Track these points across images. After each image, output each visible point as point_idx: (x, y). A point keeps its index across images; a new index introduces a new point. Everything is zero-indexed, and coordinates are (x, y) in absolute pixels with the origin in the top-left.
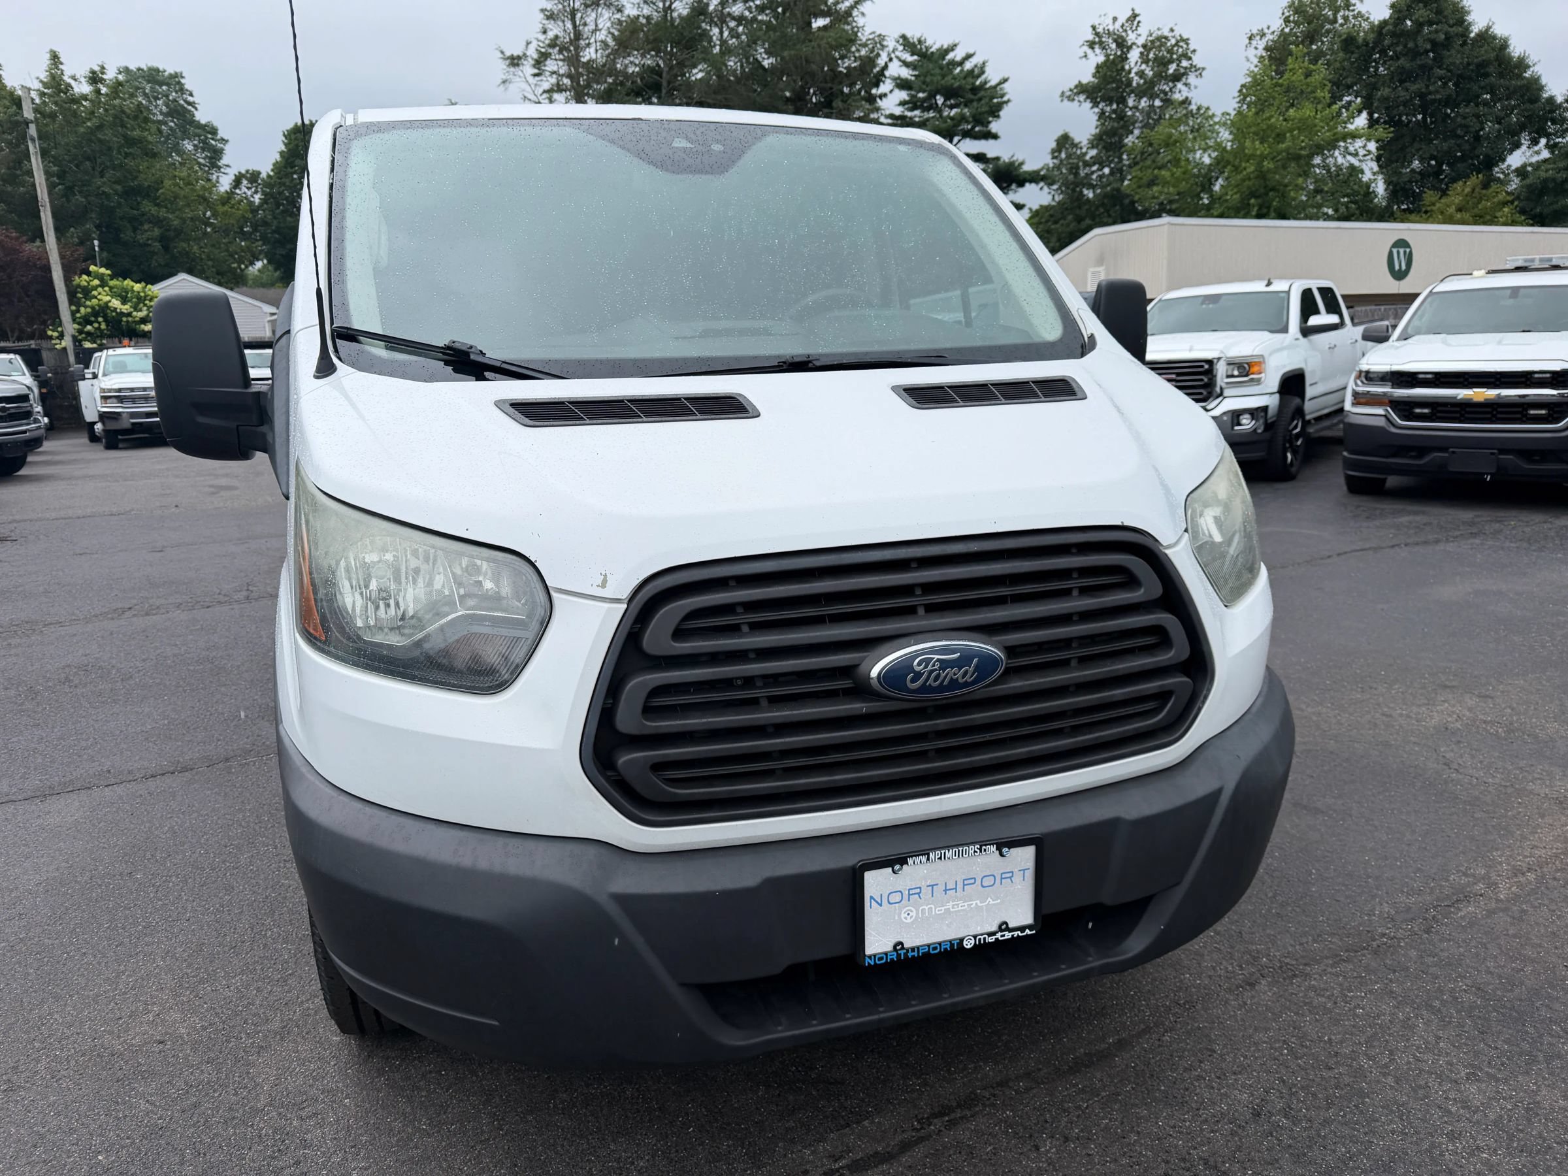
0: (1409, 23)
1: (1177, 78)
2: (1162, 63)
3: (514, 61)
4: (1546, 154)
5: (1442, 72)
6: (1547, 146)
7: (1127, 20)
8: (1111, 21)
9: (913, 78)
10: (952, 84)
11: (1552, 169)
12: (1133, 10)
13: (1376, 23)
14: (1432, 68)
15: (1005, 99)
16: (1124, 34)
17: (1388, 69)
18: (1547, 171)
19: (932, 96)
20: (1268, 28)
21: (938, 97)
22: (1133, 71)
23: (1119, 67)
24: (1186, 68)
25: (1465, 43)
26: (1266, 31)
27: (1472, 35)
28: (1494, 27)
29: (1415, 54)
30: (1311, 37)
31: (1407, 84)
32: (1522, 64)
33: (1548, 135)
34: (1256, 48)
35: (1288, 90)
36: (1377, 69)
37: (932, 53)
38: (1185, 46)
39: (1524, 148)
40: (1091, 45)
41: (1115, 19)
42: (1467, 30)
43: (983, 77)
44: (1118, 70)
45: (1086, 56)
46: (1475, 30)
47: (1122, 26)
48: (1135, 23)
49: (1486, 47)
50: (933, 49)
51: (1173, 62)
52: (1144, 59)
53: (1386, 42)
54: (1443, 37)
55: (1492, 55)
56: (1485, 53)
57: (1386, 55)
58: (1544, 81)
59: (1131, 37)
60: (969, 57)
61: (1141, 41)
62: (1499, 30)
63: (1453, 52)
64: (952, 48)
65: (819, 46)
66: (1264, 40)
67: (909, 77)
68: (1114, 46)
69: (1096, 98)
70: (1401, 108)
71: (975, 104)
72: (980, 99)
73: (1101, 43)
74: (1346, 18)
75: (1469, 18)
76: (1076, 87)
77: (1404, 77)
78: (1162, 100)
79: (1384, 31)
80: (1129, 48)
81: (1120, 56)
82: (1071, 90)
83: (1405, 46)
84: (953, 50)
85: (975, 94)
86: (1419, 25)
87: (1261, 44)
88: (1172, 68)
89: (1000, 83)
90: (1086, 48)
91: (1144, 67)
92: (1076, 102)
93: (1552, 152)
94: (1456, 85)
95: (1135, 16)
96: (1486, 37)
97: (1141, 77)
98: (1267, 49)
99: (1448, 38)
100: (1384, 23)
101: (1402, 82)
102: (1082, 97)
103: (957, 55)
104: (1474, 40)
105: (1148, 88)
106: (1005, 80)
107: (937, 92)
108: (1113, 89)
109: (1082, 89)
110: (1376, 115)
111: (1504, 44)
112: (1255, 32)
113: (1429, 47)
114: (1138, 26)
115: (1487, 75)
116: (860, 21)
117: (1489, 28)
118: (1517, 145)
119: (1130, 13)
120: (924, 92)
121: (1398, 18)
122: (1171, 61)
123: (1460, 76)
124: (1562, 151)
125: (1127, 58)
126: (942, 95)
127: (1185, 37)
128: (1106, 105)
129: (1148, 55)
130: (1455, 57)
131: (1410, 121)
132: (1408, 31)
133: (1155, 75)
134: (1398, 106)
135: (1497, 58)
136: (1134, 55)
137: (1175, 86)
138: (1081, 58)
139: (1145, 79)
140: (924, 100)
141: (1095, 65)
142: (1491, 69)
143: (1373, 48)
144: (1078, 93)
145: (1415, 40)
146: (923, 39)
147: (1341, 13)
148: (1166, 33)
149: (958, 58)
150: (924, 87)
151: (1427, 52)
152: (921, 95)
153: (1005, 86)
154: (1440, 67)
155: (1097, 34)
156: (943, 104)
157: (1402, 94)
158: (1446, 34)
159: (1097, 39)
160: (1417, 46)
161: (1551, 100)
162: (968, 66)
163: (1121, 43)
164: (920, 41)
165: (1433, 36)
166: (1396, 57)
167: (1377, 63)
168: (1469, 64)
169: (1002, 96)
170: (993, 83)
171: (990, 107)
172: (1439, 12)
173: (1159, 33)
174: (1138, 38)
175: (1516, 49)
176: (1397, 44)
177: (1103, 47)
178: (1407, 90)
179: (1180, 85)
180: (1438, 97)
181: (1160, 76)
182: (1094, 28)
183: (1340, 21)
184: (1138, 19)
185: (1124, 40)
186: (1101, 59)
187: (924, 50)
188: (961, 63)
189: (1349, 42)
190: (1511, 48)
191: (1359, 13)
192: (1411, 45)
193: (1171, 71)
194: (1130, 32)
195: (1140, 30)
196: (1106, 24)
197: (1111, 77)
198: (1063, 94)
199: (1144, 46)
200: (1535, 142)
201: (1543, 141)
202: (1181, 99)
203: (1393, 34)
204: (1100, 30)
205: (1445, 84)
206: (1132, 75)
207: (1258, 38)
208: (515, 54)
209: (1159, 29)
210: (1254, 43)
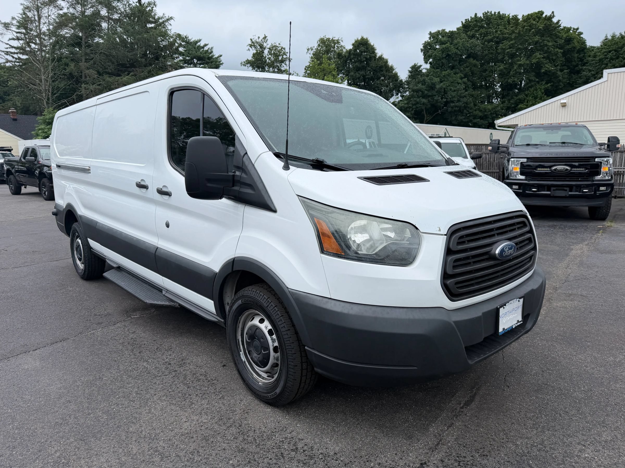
0: (358, 51)
1: (282, 61)
2: (277, 56)
3: (7, 26)
4: (400, 98)
5: (369, 68)
6: (401, 96)
7: (263, 38)
8: (257, 38)
9: (184, 51)
10: (200, 55)
11: (403, 103)
12: (265, 35)
13: (348, 50)
14: (366, 67)
15: (221, 62)
16: (262, 43)
17: (353, 66)
18: (402, 104)
19: (192, 59)
20: (314, 47)
21: (194, 60)
22: (267, 57)
23: (261, 55)
24: (285, 58)
25: (375, 60)
26: (313, 48)
27: (377, 57)
28: (383, 55)
29: (361, 62)
30: (327, 52)
31: (359, 72)
32: (392, 69)
33: (401, 92)
34: (310, 54)
35: (324, 70)
36: (349, 66)
37: (191, 42)
38: (284, 51)
39: (394, 96)
40: (251, 46)
41: (259, 38)
42: (376, 56)
43: (212, 54)
44: (261, 56)
45: (249, 50)
46: (378, 56)
47: (262, 40)
48: (266, 40)
49: (381, 61)
50: (192, 41)
51: (280, 56)
52: (270, 53)
53: (352, 57)
54: (369, 57)
55: (384, 64)
56: (380, 63)
57: (352, 61)
58: (399, 75)
59: (265, 45)
60: (206, 45)
61: (268, 46)
62: (385, 57)
63: (372, 62)
64: (200, 41)
65: (153, 35)
66: (313, 51)
67: (182, 51)
68: (259, 47)
69: (254, 66)
70: (358, 80)
71: (210, 64)
72: (212, 62)
73: (254, 46)
74: (338, 47)
75: (376, 51)
76: (246, 61)
77: (358, 69)
78: (277, 69)
79: (351, 53)
80: (265, 49)
81: (261, 51)
82: (244, 62)
83: (358, 59)
84: (199, 42)
85: (210, 60)
86: (361, 52)
87: (312, 52)
88: (280, 58)
89: (219, 57)
90: (249, 47)
91: (270, 56)
92: (246, 67)
93: (402, 98)
94: (373, 73)
95: (265, 37)
96: (381, 58)
97: (269, 60)
98: (314, 54)
99: (370, 58)
100: (350, 50)
101: (357, 71)
102: (249, 65)
103: (202, 44)
104: (378, 59)
105: (272, 64)
106: (221, 56)
107: (195, 58)
108: (260, 63)
109: (248, 62)
110: (350, 82)
111: (387, 62)
112: (309, 48)
113: (365, 59)
114: (267, 41)
115: (382, 71)
116: (169, 27)
117: (382, 55)
118: (393, 95)
119: (264, 36)
120: (189, 57)
121: (355, 49)
122: (279, 56)
123: (374, 70)
124: (406, 98)
125: (264, 53)
126: (196, 59)
127: (284, 47)
128: (258, 69)
129: (271, 52)
130: (373, 64)
131: (360, 84)
132: (358, 54)
133: (275, 60)
134: (356, 79)
135: (385, 65)
136: (266, 52)
137: (282, 64)
138: (247, 50)
139: (271, 61)
140: (189, 60)
141: (252, 54)
142: (384, 69)
143: (348, 58)
144: (247, 64)
145: (360, 57)
146: (187, 36)
147: (336, 45)
148: (278, 45)
149: (202, 45)
150: (189, 55)
151: (364, 61)
152: (187, 58)
153: (221, 58)
154: (369, 67)
155: (253, 42)
156: (196, 63)
157: (358, 75)
158: (370, 56)
159: (253, 44)
160: (361, 59)
161: (401, 81)
162: (206, 48)
163: (261, 46)
164: (186, 37)
165: (366, 56)
166: (355, 62)
167: (349, 64)
168: (377, 67)
169: (220, 62)
170: (216, 56)
171: (216, 65)
172: (367, 48)
173: (275, 45)
174: (267, 45)
175: (390, 63)
176: (355, 58)
177: (256, 48)
178: (359, 74)
179: (283, 64)
180: (369, 77)
181: (276, 60)
182: (251, 40)
183: (336, 48)
184: (267, 38)
185: (263, 46)
186: (255, 52)
187: (188, 41)
188: (203, 47)
189: (339, 55)
190: (388, 63)
191: (342, 46)
192: (359, 59)
193: (280, 59)
194: (264, 43)
195: (268, 42)
196: (255, 39)
197: (259, 59)
198: (241, 64)
199: (270, 49)
200: (397, 94)
201: (400, 94)
202: (284, 69)
203: (354, 54)
204: (254, 41)
205: (370, 73)
206: (266, 59)
207: (310, 50)
208: (7, 22)
209: (275, 43)
210: (309, 52)
